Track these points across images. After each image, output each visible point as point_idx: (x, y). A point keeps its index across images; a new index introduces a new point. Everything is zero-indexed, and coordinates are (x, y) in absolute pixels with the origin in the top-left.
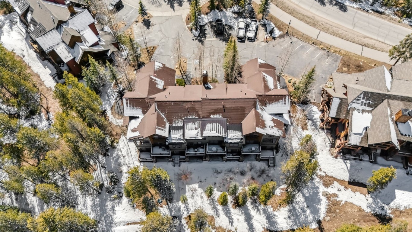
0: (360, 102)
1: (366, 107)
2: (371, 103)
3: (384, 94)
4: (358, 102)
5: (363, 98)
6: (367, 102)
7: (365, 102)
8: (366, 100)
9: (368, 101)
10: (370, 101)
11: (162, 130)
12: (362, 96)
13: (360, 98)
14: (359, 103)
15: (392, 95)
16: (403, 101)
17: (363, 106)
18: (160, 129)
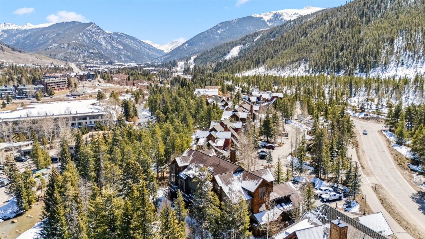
0: (317, 214)
1: (319, 221)
2: (326, 218)
3: (341, 213)
4: (315, 213)
5: (321, 211)
6: (322, 216)
7: (321, 215)
8: (323, 214)
9: (324, 216)
10: (326, 217)
11: (181, 161)
12: (321, 208)
13: (319, 209)
14: (315, 215)
15: (349, 217)
16: (358, 228)
17: (317, 220)
18: (180, 160)
